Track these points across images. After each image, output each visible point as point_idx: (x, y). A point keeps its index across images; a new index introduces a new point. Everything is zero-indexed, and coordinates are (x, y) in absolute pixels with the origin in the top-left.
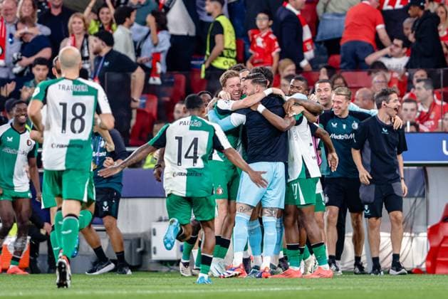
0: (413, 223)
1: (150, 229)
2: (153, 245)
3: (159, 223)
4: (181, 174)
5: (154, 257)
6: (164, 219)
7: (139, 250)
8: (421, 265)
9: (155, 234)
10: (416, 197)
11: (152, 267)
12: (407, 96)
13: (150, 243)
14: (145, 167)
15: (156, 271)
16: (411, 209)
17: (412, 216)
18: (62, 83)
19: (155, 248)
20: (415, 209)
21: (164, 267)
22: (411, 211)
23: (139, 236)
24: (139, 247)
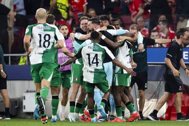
0: (159, 94)
1: (22, 96)
2: (24, 104)
3: (27, 93)
4: (91, 72)
5: (24, 111)
6: (29, 91)
7: (16, 107)
8: (163, 116)
9: (24, 99)
10: (161, 81)
11: (23, 116)
12: (155, 29)
13: (22, 103)
14: (20, 64)
15: (25, 118)
16: (158, 86)
17: (159, 90)
18: (38, 26)
19: (25, 106)
20: (160, 87)
21: (29, 116)
22: (158, 88)
23: (16, 100)
24: (16, 105)
